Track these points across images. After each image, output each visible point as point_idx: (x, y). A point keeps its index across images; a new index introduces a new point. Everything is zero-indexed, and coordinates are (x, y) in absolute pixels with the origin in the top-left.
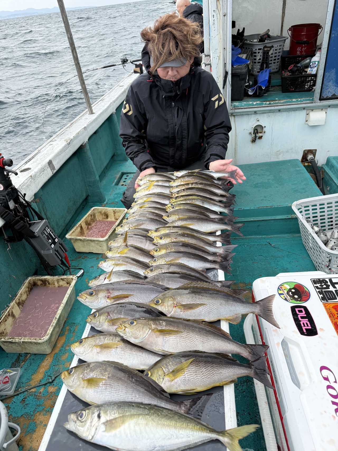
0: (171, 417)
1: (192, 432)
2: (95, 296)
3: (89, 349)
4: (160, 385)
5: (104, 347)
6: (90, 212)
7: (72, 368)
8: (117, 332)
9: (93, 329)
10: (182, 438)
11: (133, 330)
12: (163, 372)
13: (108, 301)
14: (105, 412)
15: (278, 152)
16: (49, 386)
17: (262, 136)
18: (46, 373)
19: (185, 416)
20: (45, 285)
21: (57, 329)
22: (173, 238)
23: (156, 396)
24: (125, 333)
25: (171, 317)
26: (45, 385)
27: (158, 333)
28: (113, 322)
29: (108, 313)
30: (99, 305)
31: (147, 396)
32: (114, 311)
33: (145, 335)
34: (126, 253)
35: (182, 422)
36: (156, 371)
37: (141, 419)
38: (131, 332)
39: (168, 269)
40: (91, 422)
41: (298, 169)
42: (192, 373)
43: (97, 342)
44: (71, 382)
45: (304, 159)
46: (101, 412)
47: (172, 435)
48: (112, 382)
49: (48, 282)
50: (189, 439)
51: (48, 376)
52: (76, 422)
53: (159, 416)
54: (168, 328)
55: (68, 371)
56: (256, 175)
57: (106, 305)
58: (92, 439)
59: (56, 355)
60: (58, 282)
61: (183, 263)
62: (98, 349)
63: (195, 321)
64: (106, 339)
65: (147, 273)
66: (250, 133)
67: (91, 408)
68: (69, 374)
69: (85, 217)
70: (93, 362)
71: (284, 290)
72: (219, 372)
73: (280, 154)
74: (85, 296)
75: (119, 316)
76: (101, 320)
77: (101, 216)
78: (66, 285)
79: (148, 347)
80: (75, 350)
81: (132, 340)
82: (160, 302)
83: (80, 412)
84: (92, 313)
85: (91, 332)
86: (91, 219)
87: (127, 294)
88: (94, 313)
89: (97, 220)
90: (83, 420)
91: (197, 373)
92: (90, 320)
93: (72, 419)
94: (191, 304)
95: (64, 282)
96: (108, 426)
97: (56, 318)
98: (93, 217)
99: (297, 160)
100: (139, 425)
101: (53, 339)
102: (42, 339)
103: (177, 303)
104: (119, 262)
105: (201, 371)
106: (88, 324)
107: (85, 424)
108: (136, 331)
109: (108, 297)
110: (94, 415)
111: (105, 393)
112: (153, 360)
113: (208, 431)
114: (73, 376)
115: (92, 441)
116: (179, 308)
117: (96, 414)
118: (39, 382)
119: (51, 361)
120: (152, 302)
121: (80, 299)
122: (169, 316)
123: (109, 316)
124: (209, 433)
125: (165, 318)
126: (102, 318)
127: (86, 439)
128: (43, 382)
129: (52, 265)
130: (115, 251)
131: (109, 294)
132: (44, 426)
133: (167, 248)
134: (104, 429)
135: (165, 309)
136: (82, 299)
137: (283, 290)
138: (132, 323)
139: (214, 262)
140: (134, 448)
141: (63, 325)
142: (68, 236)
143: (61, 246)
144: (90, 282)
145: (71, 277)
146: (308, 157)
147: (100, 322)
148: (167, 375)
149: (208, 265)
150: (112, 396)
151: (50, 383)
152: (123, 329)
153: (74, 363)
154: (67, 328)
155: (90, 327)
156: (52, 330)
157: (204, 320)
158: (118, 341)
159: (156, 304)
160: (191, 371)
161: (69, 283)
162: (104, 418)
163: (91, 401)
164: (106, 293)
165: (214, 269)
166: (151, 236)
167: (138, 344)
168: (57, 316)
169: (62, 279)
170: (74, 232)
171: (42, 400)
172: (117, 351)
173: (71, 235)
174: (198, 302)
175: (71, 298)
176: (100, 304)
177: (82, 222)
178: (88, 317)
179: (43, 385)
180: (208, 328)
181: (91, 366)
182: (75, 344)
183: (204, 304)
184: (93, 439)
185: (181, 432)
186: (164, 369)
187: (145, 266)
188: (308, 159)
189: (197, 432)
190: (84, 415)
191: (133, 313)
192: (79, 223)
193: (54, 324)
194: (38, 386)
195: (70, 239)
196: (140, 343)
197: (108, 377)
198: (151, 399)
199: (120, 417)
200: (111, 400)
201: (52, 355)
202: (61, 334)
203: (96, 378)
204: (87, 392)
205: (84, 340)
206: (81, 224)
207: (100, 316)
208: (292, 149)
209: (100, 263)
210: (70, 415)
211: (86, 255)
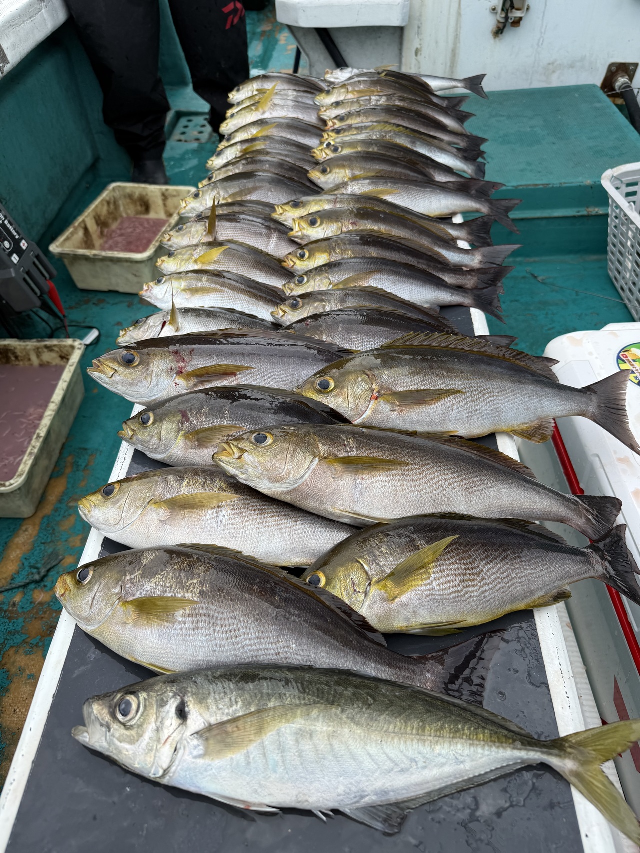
0: (405, 709)
1: (472, 749)
2: (141, 367)
3: (135, 512)
4: (357, 610)
5: (179, 506)
6: (105, 195)
7: (87, 566)
8: (219, 466)
9: (139, 456)
10: (443, 764)
11: (267, 458)
12: (364, 575)
13: (181, 381)
14: (202, 700)
15: (551, 67)
16: (35, 588)
17: (521, 19)
18: (24, 561)
19: (443, 701)
20: (8, 361)
21: (44, 462)
22: (347, 223)
23: (347, 643)
24: (242, 468)
25: (364, 426)
26: (25, 586)
27: (339, 467)
28: (200, 438)
29: (185, 415)
30: (155, 392)
31: (325, 643)
32: (200, 409)
33: (303, 472)
34: (215, 262)
35: (440, 720)
36: (342, 572)
37: (317, 719)
38: (260, 463)
39: (342, 301)
40: (158, 730)
41: (598, 105)
42: (453, 578)
43: (157, 493)
44: (88, 607)
45: (608, 85)
46: (186, 699)
47: (413, 760)
48: (214, 607)
49: (14, 353)
50: (462, 766)
51: (31, 567)
52: (109, 727)
53: (370, 705)
54: (365, 453)
55: (72, 573)
56: (502, 116)
57: (175, 394)
58: (164, 775)
59: (45, 520)
60: (39, 354)
61: (380, 287)
62: (162, 511)
63: (429, 436)
64: (185, 483)
65: (282, 313)
66: (494, 10)
67: (155, 684)
68: (79, 582)
69: (93, 206)
70: (149, 549)
71: (634, 361)
72: (527, 572)
73: (554, 72)
74: (112, 365)
75: (217, 422)
76: (163, 433)
77: (132, 207)
78: (58, 361)
79: (311, 505)
80: (93, 516)
81: (265, 486)
82: (332, 385)
83: (119, 695)
84: (134, 413)
85: (135, 466)
86: (110, 213)
87: (233, 366)
88: (140, 413)
89: (122, 216)
90: (133, 722)
91: (465, 578)
92: (131, 433)
93: (97, 718)
94: (421, 390)
95: (54, 355)
96: (211, 741)
97: (39, 436)
98: (112, 207)
99: (595, 86)
100: (311, 735)
101: (37, 483)
102: (8, 483)
103: (382, 387)
104: (200, 284)
105: (475, 571)
106: (124, 444)
107: (140, 735)
108: (274, 462)
109: (180, 373)
110: (167, 707)
111: (195, 640)
112: (326, 539)
113: (518, 744)
114: (90, 590)
115: (165, 781)
116: (388, 401)
117: (172, 706)
118: (9, 579)
119: (35, 532)
120: (309, 386)
121: (97, 374)
122: (358, 421)
123: (188, 420)
124: (520, 749)
125: (347, 427)
126: (167, 428)
127: (146, 775)
128: (20, 580)
129: (17, 309)
130: (186, 257)
131: (181, 364)
132: (29, 679)
133: (330, 250)
134: (201, 750)
135: (345, 405)
136: (103, 376)
137: (630, 362)
138: (260, 440)
139: (459, 289)
140: (299, 802)
141: (57, 452)
142: (54, 248)
143: (37, 262)
144: (122, 333)
145: (69, 342)
146: (616, 81)
147: (160, 439)
148: (378, 582)
149: (446, 297)
150: (218, 649)
151: (37, 582)
152: (237, 456)
153: (91, 552)
154: (70, 459)
155: (131, 453)
156: (30, 462)
157: (456, 434)
158: (221, 489)
159: (320, 392)
160: (447, 572)
161: (65, 357)
162: (197, 718)
163: (153, 661)
164: (171, 361)
165: (460, 306)
166: (281, 219)
167: (283, 498)
168: (42, 431)
169: (46, 347)
170: (68, 239)
171: (21, 620)
172: (221, 517)
173: (62, 245)
174: (441, 384)
175: (73, 390)
176: (156, 389)
177: (87, 217)
178: (124, 426)
179: (20, 586)
180: (473, 454)
181: (145, 562)
182: (90, 498)
183: (458, 392)
184: (167, 777)
185: (438, 748)
186: (366, 566)
187: (274, 297)
188: (617, 88)
189: (487, 748)
190: (134, 706)
191: (255, 414)
192: (81, 219)
193: (36, 450)
194: (8, 590)
195: (62, 256)
196: (289, 492)
197: (202, 593)
198: (334, 652)
199: (251, 713)
200: (215, 659)
201: (37, 520)
202: (56, 473)
203: (161, 598)
204: (136, 638)
205: (117, 487)
206: (84, 221)
207: (161, 421)
208: (583, 59)
209: (145, 288)
210: (90, 705)
211: (101, 296)
